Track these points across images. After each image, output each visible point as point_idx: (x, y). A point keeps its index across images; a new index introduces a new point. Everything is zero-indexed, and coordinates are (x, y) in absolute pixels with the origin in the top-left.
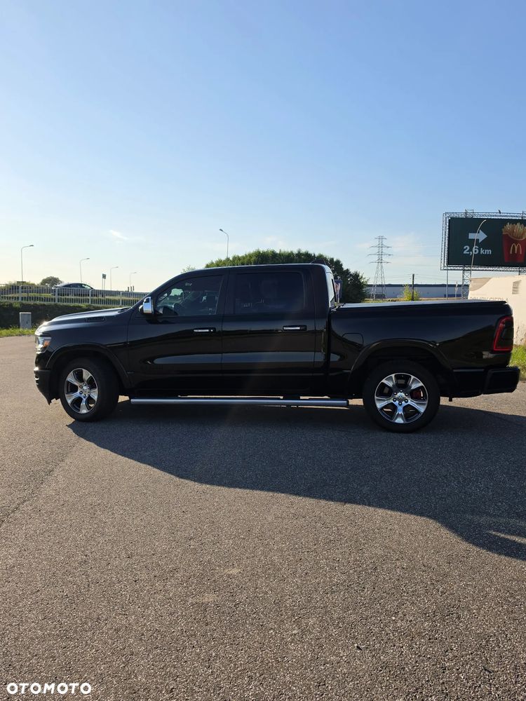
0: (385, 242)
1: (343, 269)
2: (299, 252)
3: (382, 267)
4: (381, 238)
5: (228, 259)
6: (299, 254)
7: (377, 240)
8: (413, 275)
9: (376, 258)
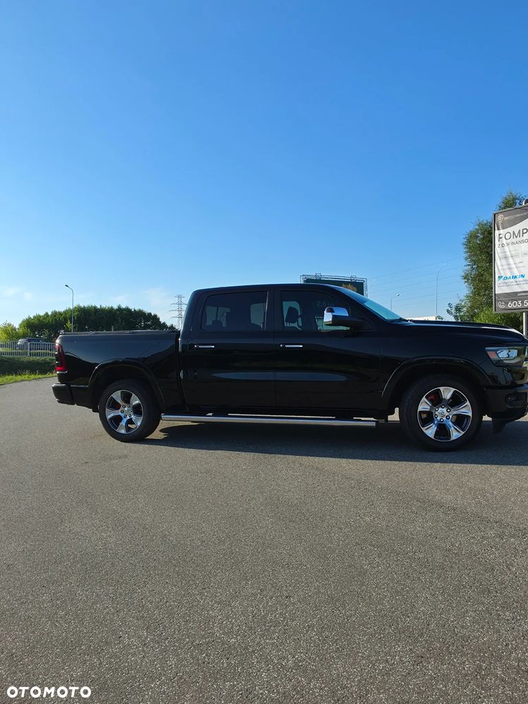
1: (160, 322)
4: (179, 297)
7: (177, 298)
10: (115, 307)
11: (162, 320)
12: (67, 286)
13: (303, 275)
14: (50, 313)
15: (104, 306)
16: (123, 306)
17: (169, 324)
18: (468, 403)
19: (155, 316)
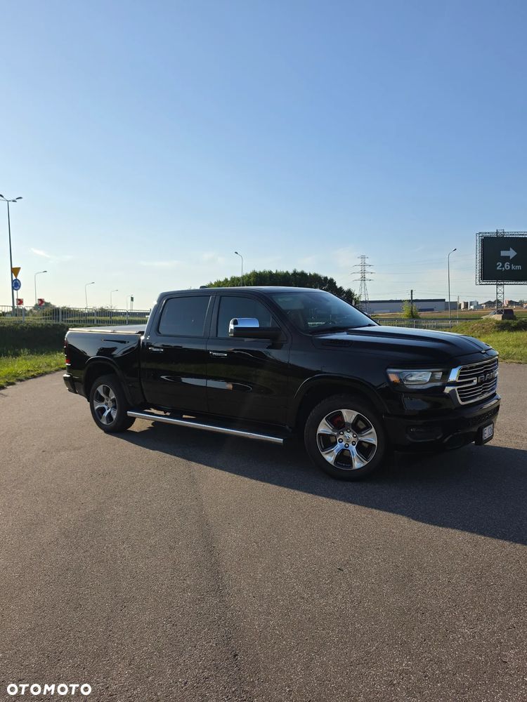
0: (367, 261)
1: (336, 287)
2: (295, 272)
3: (365, 285)
4: (363, 257)
5: (226, 280)
6: (295, 274)
7: (360, 259)
8: (412, 291)
9: (359, 276)
10: (291, 272)
11: (338, 285)
12: (236, 253)
13: (480, 233)
14: (229, 279)
15: (279, 271)
16: (299, 270)
17: (345, 289)
18: (373, 430)
19: (332, 280)
